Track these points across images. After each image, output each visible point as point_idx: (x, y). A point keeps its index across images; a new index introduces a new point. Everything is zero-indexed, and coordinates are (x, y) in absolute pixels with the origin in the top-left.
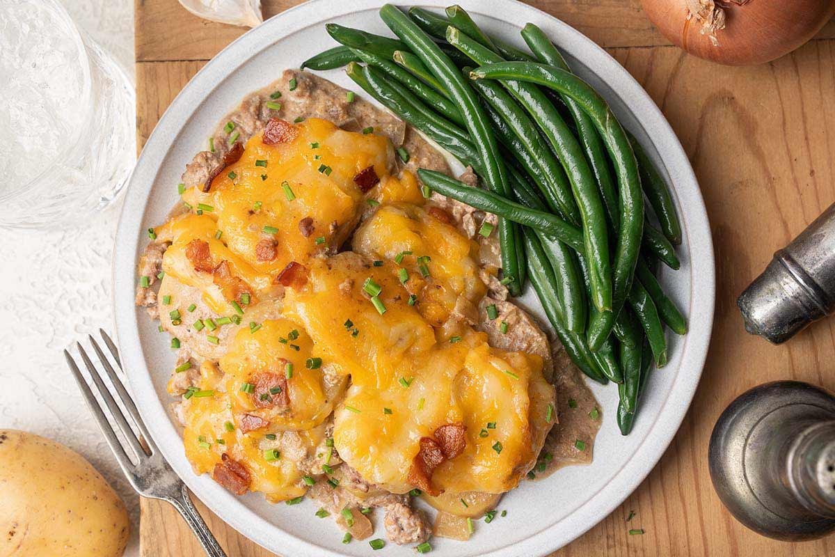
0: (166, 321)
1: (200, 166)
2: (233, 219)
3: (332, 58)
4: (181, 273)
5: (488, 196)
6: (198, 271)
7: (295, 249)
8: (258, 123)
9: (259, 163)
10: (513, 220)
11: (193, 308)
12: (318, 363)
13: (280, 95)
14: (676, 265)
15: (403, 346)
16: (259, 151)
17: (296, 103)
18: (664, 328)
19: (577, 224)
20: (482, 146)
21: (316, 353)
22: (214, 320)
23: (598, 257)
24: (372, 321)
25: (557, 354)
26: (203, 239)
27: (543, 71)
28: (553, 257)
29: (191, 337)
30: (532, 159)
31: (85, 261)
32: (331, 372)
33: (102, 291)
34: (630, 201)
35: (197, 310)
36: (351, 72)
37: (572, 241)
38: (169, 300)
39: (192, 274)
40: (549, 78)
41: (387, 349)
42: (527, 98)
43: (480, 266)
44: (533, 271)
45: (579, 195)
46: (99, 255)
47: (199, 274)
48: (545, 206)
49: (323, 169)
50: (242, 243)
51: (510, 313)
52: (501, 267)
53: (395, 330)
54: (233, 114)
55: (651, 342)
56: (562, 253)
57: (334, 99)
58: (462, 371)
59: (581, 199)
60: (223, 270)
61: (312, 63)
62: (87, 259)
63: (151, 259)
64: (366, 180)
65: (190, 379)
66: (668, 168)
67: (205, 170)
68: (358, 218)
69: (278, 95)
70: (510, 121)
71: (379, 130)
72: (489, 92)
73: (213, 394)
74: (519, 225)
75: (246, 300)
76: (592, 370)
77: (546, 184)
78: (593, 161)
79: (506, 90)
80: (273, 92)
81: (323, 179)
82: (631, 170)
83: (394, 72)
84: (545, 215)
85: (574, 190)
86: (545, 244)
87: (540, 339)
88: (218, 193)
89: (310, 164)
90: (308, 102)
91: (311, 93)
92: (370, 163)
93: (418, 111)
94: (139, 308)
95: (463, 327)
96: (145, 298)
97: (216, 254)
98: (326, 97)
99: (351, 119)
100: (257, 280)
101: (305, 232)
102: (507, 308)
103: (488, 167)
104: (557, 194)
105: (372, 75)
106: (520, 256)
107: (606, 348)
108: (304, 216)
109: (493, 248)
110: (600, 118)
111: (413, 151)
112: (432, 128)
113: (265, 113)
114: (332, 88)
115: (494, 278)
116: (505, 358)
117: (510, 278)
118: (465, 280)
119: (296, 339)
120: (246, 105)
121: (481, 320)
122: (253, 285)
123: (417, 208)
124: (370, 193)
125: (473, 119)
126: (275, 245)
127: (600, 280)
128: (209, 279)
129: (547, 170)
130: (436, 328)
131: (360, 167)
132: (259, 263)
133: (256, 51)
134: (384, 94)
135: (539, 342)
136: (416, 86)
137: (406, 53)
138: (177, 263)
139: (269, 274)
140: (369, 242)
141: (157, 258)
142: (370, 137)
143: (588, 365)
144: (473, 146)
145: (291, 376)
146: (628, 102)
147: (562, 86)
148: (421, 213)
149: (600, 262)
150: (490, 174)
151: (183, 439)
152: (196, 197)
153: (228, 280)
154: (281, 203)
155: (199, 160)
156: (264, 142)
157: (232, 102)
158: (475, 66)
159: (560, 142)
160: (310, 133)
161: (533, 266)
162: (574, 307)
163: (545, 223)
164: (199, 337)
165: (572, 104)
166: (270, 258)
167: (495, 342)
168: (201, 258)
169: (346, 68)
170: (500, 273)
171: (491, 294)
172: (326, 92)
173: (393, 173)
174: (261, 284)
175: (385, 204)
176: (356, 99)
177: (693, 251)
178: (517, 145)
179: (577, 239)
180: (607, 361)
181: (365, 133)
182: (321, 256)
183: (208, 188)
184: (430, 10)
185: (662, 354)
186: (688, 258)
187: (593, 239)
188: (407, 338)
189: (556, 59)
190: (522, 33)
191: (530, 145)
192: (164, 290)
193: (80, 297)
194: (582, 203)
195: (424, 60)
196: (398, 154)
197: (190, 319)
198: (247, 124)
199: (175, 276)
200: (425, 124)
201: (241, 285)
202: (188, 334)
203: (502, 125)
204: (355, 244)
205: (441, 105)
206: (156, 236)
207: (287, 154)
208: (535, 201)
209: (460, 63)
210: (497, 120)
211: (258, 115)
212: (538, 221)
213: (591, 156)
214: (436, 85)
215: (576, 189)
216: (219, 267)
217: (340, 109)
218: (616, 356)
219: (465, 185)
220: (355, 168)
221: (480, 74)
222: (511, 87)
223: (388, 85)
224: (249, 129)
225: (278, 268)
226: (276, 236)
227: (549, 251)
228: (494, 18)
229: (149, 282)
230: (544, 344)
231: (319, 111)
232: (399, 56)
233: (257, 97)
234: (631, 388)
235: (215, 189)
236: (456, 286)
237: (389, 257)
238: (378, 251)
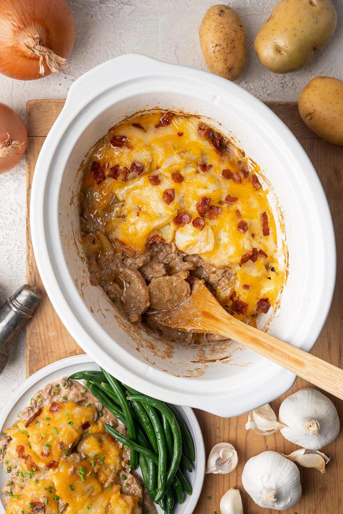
1: (26, 413)
2: (35, 439)
3: (79, 376)
4: (13, 456)
6: (19, 457)
7: (55, 454)
8: (49, 396)
9: (47, 419)
10: (136, 450)
11: (16, 467)
12: (58, 498)
14: (191, 471)
15: (89, 493)
16: (48, 414)
17: (64, 391)
18: (183, 491)
21: (57, 493)
22: (23, 473)
24: (80, 484)
25: (145, 494)
26: (23, 445)
32: (62, 502)
36: (86, 382)
38: (7, 462)
39: (17, 457)
41: (83, 495)
43: (122, 459)
44: (141, 462)
45: (159, 446)
49: (70, 423)
50: (36, 448)
51: (130, 479)
52: (130, 459)
53: (88, 486)
54: (41, 391)
57: (78, 390)
58: (109, 504)
60: (29, 459)
61: (72, 377)
63: (4, 441)
64: (85, 426)
65: (11, 489)
67: (27, 415)
69: (58, 386)
71: (93, 404)
73: (19, 497)
74: (138, 452)
75: (35, 469)
80: (57, 384)
81: (70, 427)
87: (139, 490)
88: (31, 428)
89: (65, 421)
90: (69, 391)
91: (70, 388)
92: (88, 420)
95: (112, 485)
97: (27, 452)
98: (76, 389)
99: (84, 398)
100: (40, 463)
101: (60, 448)
102: (130, 476)
105: (93, 389)
106: (137, 457)
108: (61, 441)
109: (128, 452)
110: (170, 420)
111: (104, 413)
113: (52, 393)
114: (78, 385)
115: (127, 464)
116: (125, 499)
117: (132, 466)
118: (116, 466)
119: (51, 489)
120: (46, 388)
121: (119, 480)
122: (38, 465)
123: (103, 436)
124: (86, 430)
128: (23, 461)
130: (102, 485)
131: (83, 421)
132: (42, 458)
135: (138, 491)
137: (106, 383)
138: (12, 450)
139: (45, 462)
141: (6, 442)
142: (89, 408)
145: (47, 504)
148: (104, 438)
149: (162, 473)
151: (6, 510)
152: (22, 427)
153: (30, 463)
154: (53, 434)
155: (26, 410)
156: (50, 410)
157: (42, 387)
164: (16, 477)
165: (164, 416)
166: (46, 457)
167: (123, 489)
168: (21, 450)
169: (84, 380)
171: (124, 469)
172: (76, 387)
173: (96, 423)
174: (42, 465)
175: (91, 434)
176: (87, 390)
177: (198, 465)
179: (156, 461)
181: (88, 406)
182: (64, 456)
183: (27, 426)
185: (181, 500)
186: (196, 468)
188: (90, 490)
195: (112, 388)
196: (99, 413)
197: (14, 471)
198: (45, 396)
199: (10, 454)
200: (109, 407)
201: (34, 465)
202: (13, 476)
206: (6, 434)
207: (58, 416)
211: (49, 393)
215: (159, 443)
216: (27, 457)
217: (80, 395)
218: (165, 501)
219: (120, 434)
220: (82, 422)
221: (130, 398)
224: (45, 398)
225: (48, 460)
226: (50, 449)
229: (1, 451)
230: (140, 492)
231: (72, 395)
232: (103, 384)
233: (50, 386)
234: (169, 513)
235: (30, 426)
236: (112, 468)
237: (89, 456)
238: (86, 453)
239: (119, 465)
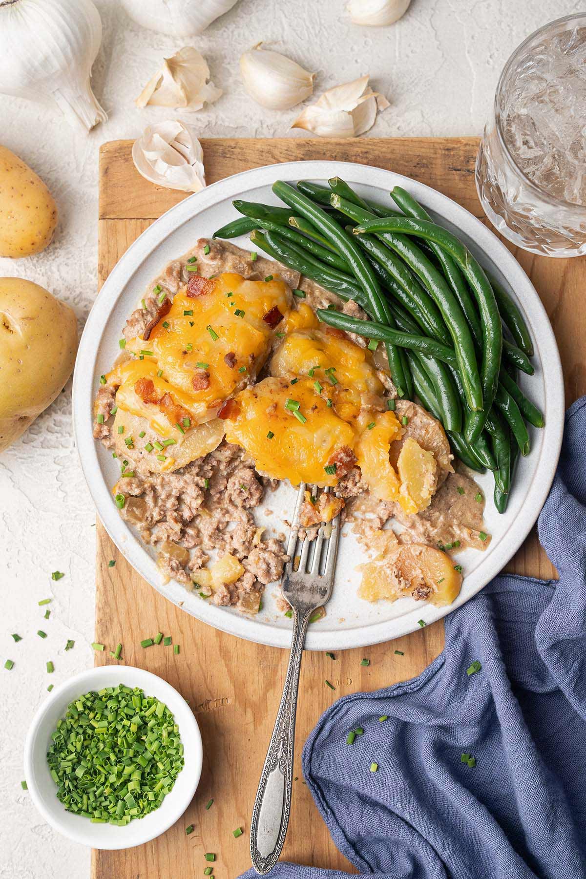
0: (122, 447)
1: (137, 321)
2: (170, 359)
3: (238, 227)
4: (132, 407)
5: (375, 327)
6: (146, 403)
7: (224, 377)
8: (181, 284)
9: (186, 313)
10: (398, 344)
11: (143, 435)
13: (196, 260)
14: (531, 372)
16: (186, 303)
17: (209, 265)
18: (526, 424)
19: (450, 343)
20: (367, 287)
22: (161, 442)
23: (468, 367)
26: (148, 378)
27: (412, 223)
28: (432, 374)
29: (143, 458)
30: (408, 296)
34: (490, 322)
35: (146, 435)
36: (254, 238)
37: (446, 358)
38: (122, 430)
39: (142, 406)
40: (416, 228)
42: (401, 247)
44: (418, 385)
45: (448, 320)
47: (147, 405)
48: (422, 332)
49: (238, 313)
50: (180, 378)
53: (318, 434)
54: (160, 278)
55: (516, 435)
56: (438, 368)
57: (240, 257)
59: (451, 324)
60: (167, 401)
61: (220, 234)
63: (103, 401)
64: (273, 318)
66: (518, 294)
67: (142, 323)
68: (270, 350)
69: (193, 260)
70: (388, 266)
71: (277, 277)
72: (369, 245)
74: (403, 348)
75: (187, 423)
76: (472, 461)
77: (420, 315)
78: (457, 293)
79: (381, 242)
80: (190, 258)
81: (240, 322)
82: (488, 297)
83: (289, 235)
84: (423, 338)
85: (444, 317)
86: (424, 362)
88: (156, 340)
89: (227, 309)
90: (220, 264)
91: (221, 256)
92: (275, 304)
93: (312, 265)
94: (98, 438)
96: (101, 432)
97: (159, 390)
98: (234, 256)
99: (255, 273)
100: (196, 405)
101: (231, 364)
103: (374, 304)
104: (430, 322)
105: (272, 238)
106: (406, 375)
107: (481, 442)
108: (227, 351)
109: (384, 355)
110: (460, 258)
112: (325, 276)
113: (185, 276)
114: (238, 250)
115: (389, 379)
118: (366, 381)
120: (170, 271)
122: (192, 410)
123: (316, 331)
124: (277, 327)
125: (358, 266)
126: (207, 376)
127: (471, 385)
128: (156, 409)
129: (421, 303)
130: (352, 423)
131: (267, 308)
132: (195, 392)
134: (284, 253)
135: (434, 428)
136: (308, 245)
137: (298, 218)
138: (129, 398)
139: (204, 400)
140: (285, 364)
141: (108, 399)
142: (271, 284)
143: (469, 457)
144: (360, 288)
146: (480, 244)
147: (428, 234)
148: (321, 335)
149: (470, 372)
150: (376, 309)
152: (141, 345)
153: (172, 408)
154: (208, 343)
155: (137, 316)
156: (188, 296)
157: (158, 270)
158: (355, 225)
159: (429, 278)
160: (224, 286)
161: (418, 381)
162: (451, 411)
163: (424, 345)
164: (149, 457)
165: (437, 248)
166: (205, 387)
168: (147, 390)
169: (249, 235)
172: (233, 253)
173: (294, 308)
175: (291, 332)
176: (259, 259)
177: (544, 361)
178: (395, 286)
179: (450, 356)
180: (483, 452)
181: (267, 281)
183: (148, 337)
184: (315, 182)
185: (526, 444)
186: (540, 366)
187: (463, 354)
189: (421, 214)
190: (391, 195)
191: (405, 284)
192: (118, 422)
194: (452, 327)
195: (314, 224)
197: (141, 444)
198: (172, 286)
199: (126, 410)
200: (318, 274)
201: (182, 412)
202: (141, 456)
203: (380, 270)
204: (272, 369)
205: (330, 258)
206: (106, 382)
207: (208, 303)
208: (414, 328)
209: (343, 222)
210: (377, 267)
211: (180, 278)
212: (417, 343)
213: (456, 289)
215: (446, 315)
216: (163, 398)
217: (245, 265)
218: (490, 448)
219: (356, 320)
220: (264, 310)
221: (361, 230)
222: (386, 238)
223: (286, 246)
224: (173, 289)
226: (207, 370)
227: (428, 368)
228: (366, 185)
229: (104, 419)
230: (438, 429)
231: (228, 267)
232: (293, 221)
233: (178, 263)
234: (504, 473)
235: (153, 338)
236: (360, 386)
237: (302, 374)
238: (293, 370)
239: (373, 379)
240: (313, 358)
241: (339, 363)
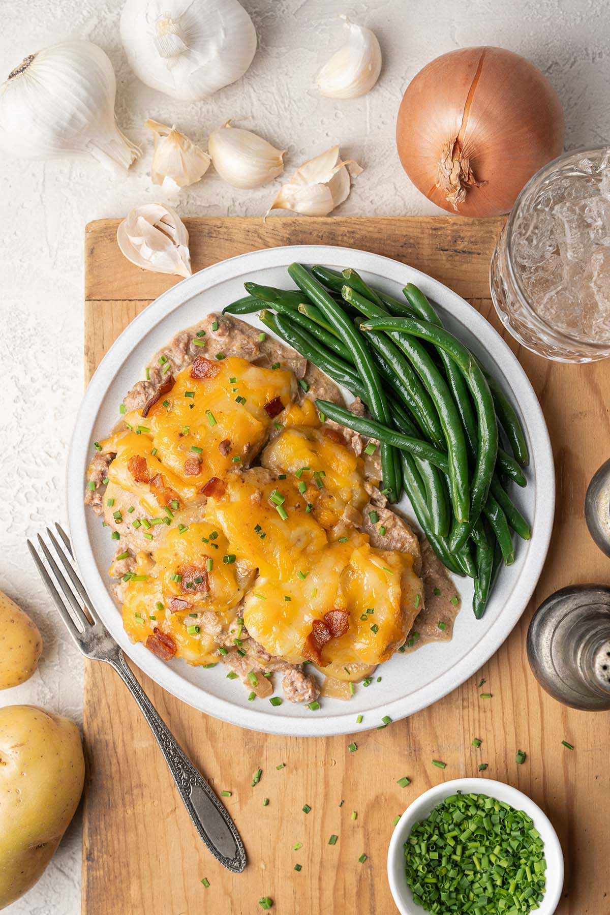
0: (110, 518)
1: (139, 393)
2: (166, 440)
3: (248, 305)
4: (124, 482)
5: (372, 426)
6: (137, 481)
7: (216, 466)
8: (186, 357)
9: (188, 394)
10: (392, 444)
11: (132, 510)
12: (233, 559)
13: (205, 334)
14: (523, 484)
15: (300, 546)
16: (188, 384)
17: (218, 341)
18: (512, 535)
19: (443, 450)
20: (369, 384)
21: (232, 550)
22: (149, 520)
23: (459, 478)
24: (277, 525)
25: (425, 552)
26: (142, 455)
27: (419, 326)
28: (424, 474)
29: (130, 533)
30: (409, 394)
31: (38, 461)
32: (243, 567)
33: (52, 487)
34: (487, 433)
35: (134, 512)
36: (263, 318)
37: (439, 464)
38: (113, 503)
39: (133, 484)
40: (424, 332)
41: (288, 548)
42: (406, 345)
43: (365, 479)
44: (407, 484)
45: (445, 427)
46: (50, 456)
47: (138, 484)
48: (420, 434)
49: (239, 399)
50: (173, 460)
51: (388, 519)
52: (382, 479)
53: (295, 533)
54: (165, 349)
55: (501, 545)
56: (431, 471)
57: (248, 338)
58: (348, 567)
59: (447, 431)
60: (158, 482)
61: (232, 308)
62: (41, 459)
63: (98, 466)
64: (274, 408)
65: (128, 566)
66: (520, 403)
67: (143, 397)
68: (267, 438)
69: (202, 334)
70: (392, 364)
71: (285, 364)
72: (375, 340)
73: (147, 579)
74: (398, 450)
75: (175, 505)
76: (453, 566)
77: (420, 414)
78: (458, 399)
79: (390, 339)
80: (199, 331)
81: (240, 409)
82: (487, 407)
83: (298, 320)
84: (418, 442)
85: (441, 423)
86: (418, 463)
87: (412, 540)
88: (154, 418)
89: (229, 395)
90: (227, 341)
91: (230, 333)
92: (278, 394)
93: (317, 352)
94: (87, 507)
95: (350, 530)
96: (92, 499)
97: (152, 468)
98: (243, 336)
99: (263, 355)
100: (185, 490)
101: (225, 452)
102: (386, 514)
103: (373, 401)
104: (429, 425)
105: (281, 322)
106: (397, 472)
107: (465, 549)
108: (223, 438)
109: (376, 464)
110: (464, 366)
111: (313, 382)
112: (328, 366)
113: (192, 349)
114: (247, 328)
115: (376, 489)
116: (383, 556)
117: (389, 490)
118: (352, 491)
119: (216, 539)
120: (177, 341)
121: (364, 523)
122: (182, 494)
123: (315, 431)
124: (277, 418)
125: (362, 362)
126: (201, 463)
127: (460, 496)
128: (146, 488)
129: (421, 404)
130: (328, 531)
131: (269, 398)
132: (186, 476)
133: (186, 299)
134: (290, 338)
135: (411, 543)
136: (317, 332)
137: (309, 306)
138: (120, 473)
139: (194, 485)
140: (275, 459)
141: (103, 467)
142: (277, 372)
143: (450, 562)
144: (361, 382)
145: (212, 569)
146: (489, 348)
147: (434, 338)
148: (318, 435)
149: (460, 483)
150: (375, 407)
151: (121, 614)
152: (136, 421)
153: (162, 490)
154: (205, 427)
155: (139, 388)
156: (192, 377)
157: (166, 339)
158: (365, 318)
159: (432, 382)
160: (230, 369)
161: (408, 480)
162: (440, 515)
163: (418, 449)
164: (136, 533)
165: (443, 352)
166: (196, 473)
167: (375, 541)
169: (259, 313)
170: (380, 485)
171: (373, 501)
172: (242, 332)
173: (296, 402)
174: (188, 493)
175: (289, 427)
176: (267, 338)
177: (538, 472)
178: (398, 383)
179: (443, 462)
180: (465, 559)
181: (274, 368)
182: (236, 471)
183: (146, 414)
184: (329, 267)
185: (510, 555)
186: (533, 477)
187: (456, 464)
188: (304, 539)
189: (431, 314)
190: (403, 291)
191: (408, 384)
192: (109, 494)
193: (34, 491)
194: (448, 434)
195: (324, 313)
196: (301, 384)
197: (129, 519)
198: (177, 358)
199: (118, 483)
200: (322, 363)
201: (172, 494)
202: (128, 531)
203: (385, 365)
204: (265, 461)
205: (336, 347)
206: (101, 449)
207: (210, 387)
208: (411, 428)
209: (352, 314)
210: (382, 362)
211: (186, 351)
212: (412, 446)
213: (456, 395)
214: (332, 331)
215: (444, 422)
216: (154, 479)
217: (253, 347)
218: (473, 555)
219: (353, 415)
220: (265, 398)
221: (367, 327)
222: (394, 336)
223: (293, 331)
224: (178, 361)
225: (202, 480)
226: (201, 455)
227: (421, 469)
228: (380, 276)
229: (96, 486)
230: (414, 545)
231: (236, 348)
232: (303, 308)
233: (186, 335)
234: (484, 583)
235: (152, 415)
236: (345, 496)
237: (291, 472)
238: (282, 467)
239: (360, 491)
240: (304, 459)
241: (329, 468)
